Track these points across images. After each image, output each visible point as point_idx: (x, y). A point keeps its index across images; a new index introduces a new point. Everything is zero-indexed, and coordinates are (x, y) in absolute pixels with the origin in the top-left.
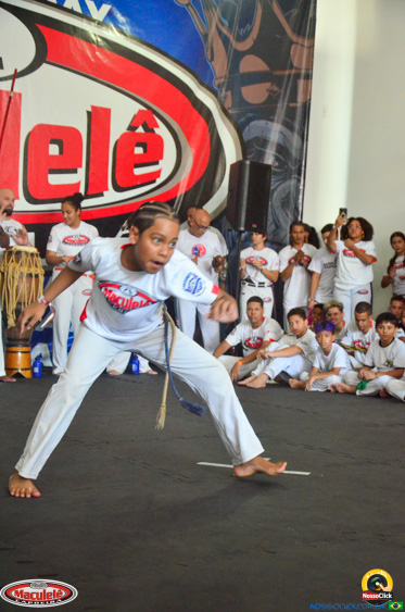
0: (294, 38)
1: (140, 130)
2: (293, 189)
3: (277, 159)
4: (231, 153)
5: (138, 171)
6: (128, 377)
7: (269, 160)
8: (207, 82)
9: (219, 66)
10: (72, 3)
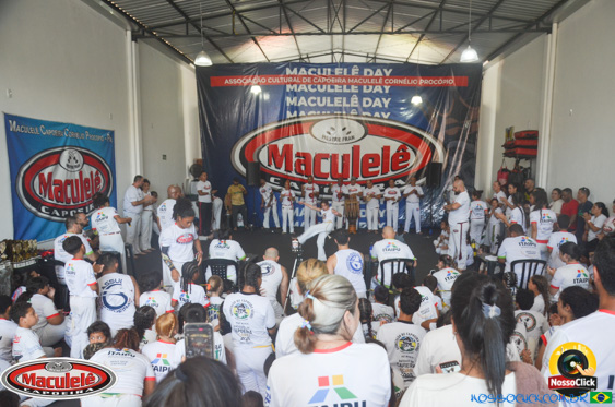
1: (401, 151)
5: (400, 164)
10: (377, 114)
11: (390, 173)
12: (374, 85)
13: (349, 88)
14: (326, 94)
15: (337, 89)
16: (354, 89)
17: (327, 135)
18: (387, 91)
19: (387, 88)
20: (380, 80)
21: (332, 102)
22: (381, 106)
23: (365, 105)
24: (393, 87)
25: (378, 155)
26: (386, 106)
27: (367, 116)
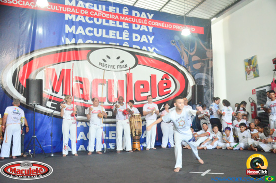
0: (207, 50)
1: (165, 79)
2: (210, 91)
3: (206, 83)
4: (191, 83)
5: (165, 91)
6: (168, 148)
7: (203, 84)
8: (182, 64)
9: (185, 60)
10: (144, 48)
11: (158, 98)
12: (141, 25)
13: (121, 23)
14: (101, 27)
15: (111, 23)
16: (125, 25)
17: (103, 62)
18: (151, 31)
19: (151, 28)
20: (145, 21)
21: (107, 33)
22: (147, 41)
23: (134, 39)
24: (155, 28)
25: (147, 82)
26: (151, 42)
27: (136, 49)
